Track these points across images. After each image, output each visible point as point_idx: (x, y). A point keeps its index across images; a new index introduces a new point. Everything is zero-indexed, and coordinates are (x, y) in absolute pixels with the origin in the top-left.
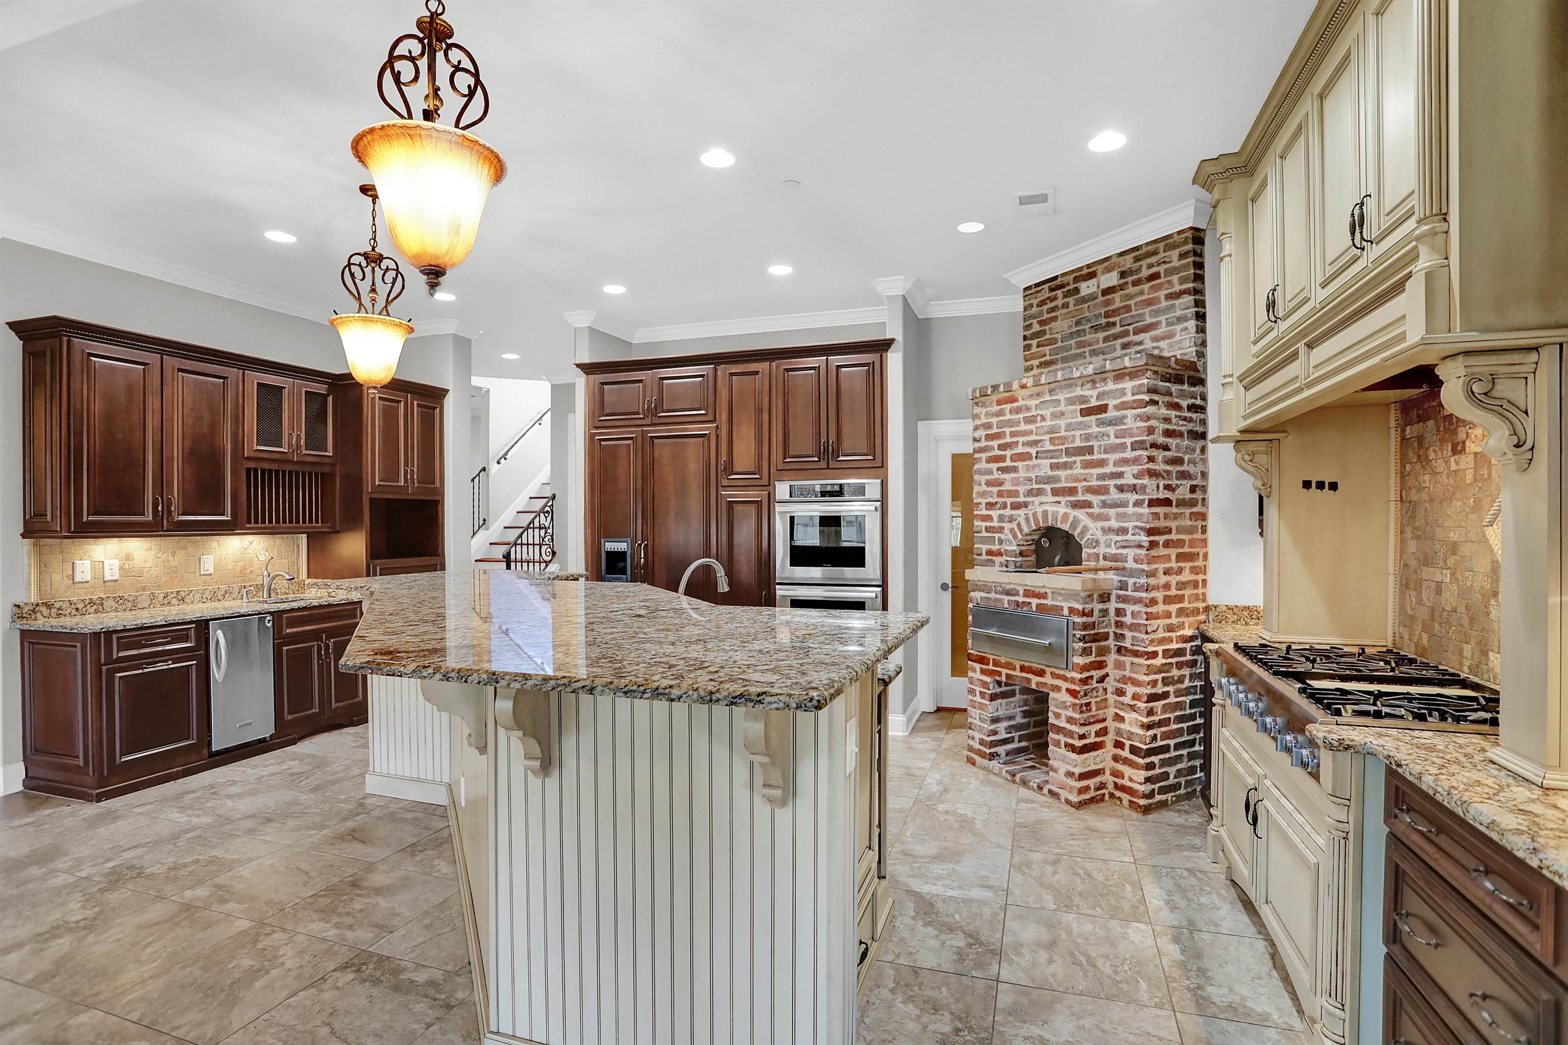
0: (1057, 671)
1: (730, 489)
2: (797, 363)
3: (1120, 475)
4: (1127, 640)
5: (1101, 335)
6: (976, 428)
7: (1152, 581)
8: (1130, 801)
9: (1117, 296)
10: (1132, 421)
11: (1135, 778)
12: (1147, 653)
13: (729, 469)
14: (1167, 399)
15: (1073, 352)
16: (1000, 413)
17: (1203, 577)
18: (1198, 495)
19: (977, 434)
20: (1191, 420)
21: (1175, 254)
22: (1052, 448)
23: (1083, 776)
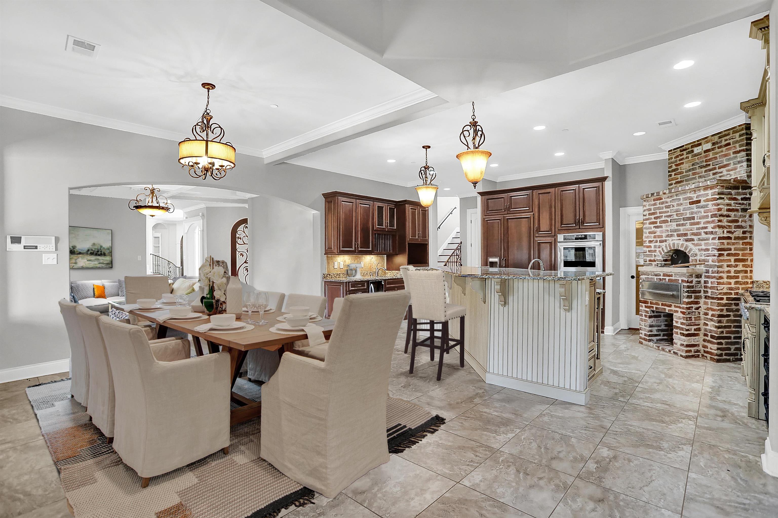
0: (677, 305)
1: (539, 237)
2: (566, 188)
3: (706, 228)
4: (709, 293)
5: (704, 170)
6: (644, 211)
7: (720, 269)
8: (711, 357)
9: (711, 153)
10: (711, 206)
11: (713, 348)
12: (718, 298)
13: (538, 230)
14: (729, 196)
15: (691, 177)
16: (655, 204)
17: (751, 269)
18: (748, 235)
19: (645, 213)
20: (743, 204)
21: (737, 135)
22: (677, 218)
23: (687, 346)
